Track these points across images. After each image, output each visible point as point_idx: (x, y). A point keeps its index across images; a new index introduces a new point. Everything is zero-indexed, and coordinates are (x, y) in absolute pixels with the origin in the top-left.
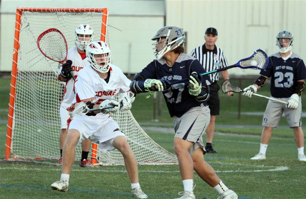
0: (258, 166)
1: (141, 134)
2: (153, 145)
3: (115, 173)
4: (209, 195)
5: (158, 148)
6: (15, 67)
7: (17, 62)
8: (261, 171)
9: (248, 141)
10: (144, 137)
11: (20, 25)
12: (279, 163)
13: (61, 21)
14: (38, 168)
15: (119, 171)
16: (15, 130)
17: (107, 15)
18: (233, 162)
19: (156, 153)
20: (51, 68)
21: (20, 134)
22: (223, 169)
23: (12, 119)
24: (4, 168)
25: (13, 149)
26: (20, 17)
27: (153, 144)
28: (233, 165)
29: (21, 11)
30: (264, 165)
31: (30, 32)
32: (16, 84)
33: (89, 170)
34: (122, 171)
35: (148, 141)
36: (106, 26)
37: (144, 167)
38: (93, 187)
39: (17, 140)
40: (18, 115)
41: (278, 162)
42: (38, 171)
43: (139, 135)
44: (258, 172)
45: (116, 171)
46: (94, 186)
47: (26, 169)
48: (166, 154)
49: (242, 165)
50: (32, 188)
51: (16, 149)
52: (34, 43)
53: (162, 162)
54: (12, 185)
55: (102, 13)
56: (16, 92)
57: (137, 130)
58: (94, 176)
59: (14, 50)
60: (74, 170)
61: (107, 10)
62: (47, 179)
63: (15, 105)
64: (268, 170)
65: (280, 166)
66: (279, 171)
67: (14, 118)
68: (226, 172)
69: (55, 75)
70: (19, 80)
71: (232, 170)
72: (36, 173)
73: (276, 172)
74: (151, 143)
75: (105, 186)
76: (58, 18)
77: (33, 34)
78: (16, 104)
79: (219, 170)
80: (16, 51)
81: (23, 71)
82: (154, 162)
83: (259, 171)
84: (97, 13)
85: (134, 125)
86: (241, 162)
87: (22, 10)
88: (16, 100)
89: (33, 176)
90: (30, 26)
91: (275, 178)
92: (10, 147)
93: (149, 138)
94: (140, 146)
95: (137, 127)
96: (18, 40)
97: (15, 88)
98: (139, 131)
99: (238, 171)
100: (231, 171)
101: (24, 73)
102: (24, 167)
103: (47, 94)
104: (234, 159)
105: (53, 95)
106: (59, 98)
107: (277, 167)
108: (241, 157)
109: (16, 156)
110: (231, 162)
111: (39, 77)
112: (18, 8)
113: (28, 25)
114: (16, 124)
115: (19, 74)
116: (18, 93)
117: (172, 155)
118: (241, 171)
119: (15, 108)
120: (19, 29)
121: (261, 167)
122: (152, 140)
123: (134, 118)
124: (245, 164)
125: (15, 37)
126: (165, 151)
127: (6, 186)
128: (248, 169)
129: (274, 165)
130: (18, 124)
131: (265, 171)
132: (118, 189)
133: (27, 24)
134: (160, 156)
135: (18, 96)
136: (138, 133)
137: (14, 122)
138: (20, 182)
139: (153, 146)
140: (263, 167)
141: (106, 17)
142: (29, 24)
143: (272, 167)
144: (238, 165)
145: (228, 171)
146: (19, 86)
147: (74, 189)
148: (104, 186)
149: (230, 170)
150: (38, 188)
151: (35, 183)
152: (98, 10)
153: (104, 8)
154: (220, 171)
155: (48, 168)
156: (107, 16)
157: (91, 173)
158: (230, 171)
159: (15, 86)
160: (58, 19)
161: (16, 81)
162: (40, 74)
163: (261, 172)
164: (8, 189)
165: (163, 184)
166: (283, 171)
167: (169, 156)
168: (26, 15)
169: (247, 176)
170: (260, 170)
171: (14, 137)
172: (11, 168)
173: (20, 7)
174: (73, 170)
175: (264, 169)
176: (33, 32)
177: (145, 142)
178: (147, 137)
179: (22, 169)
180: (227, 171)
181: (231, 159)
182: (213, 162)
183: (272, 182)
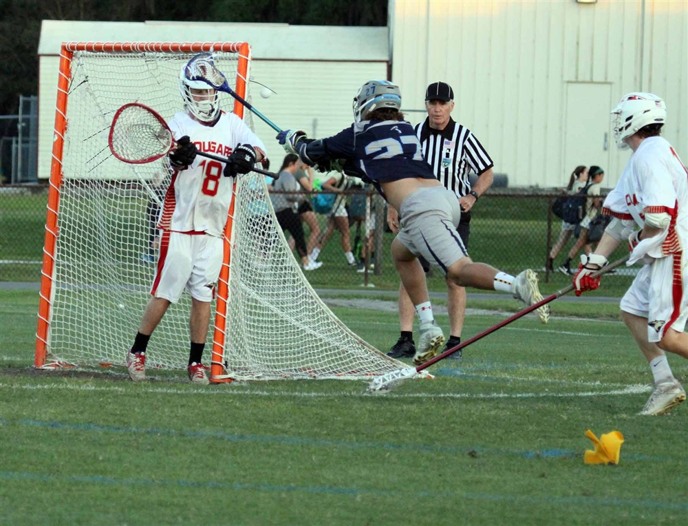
0: (588, 384)
1: (321, 314)
2: (348, 338)
3: (282, 399)
4: (483, 446)
5: (358, 344)
6: (58, 170)
7: (61, 159)
8: (594, 393)
9: (566, 329)
10: (328, 319)
11: (69, 80)
12: (634, 377)
13: (152, 71)
14: (119, 386)
15: (291, 393)
16: (55, 305)
17: (249, 58)
18: (535, 375)
19: (353, 355)
20: (134, 171)
21: (67, 313)
22: (512, 390)
23: (50, 280)
24: (46, 387)
25: (53, 344)
26: (68, 63)
27: (346, 334)
28: (533, 382)
29: (71, 50)
30: (601, 382)
31: (91, 94)
32: (59, 205)
33: (227, 391)
34: (297, 393)
35: (336, 328)
36: (247, 81)
37: (345, 386)
38: (236, 428)
39: (60, 325)
40: (63, 272)
41: (630, 375)
42: (119, 393)
43: (318, 315)
44: (588, 397)
45: (284, 393)
46: (237, 426)
47: (93, 388)
48: (375, 357)
49: (553, 381)
50: (106, 428)
51: (59, 344)
52: (98, 117)
53: (367, 375)
54: (63, 422)
55: (237, 55)
56: (60, 222)
57: (313, 304)
58: (237, 404)
59: (55, 133)
60: (195, 391)
61: (249, 46)
62: (136, 409)
63: (56, 251)
64: (609, 393)
65: (635, 383)
66: (632, 394)
67: (54, 278)
68: (519, 395)
69: (143, 186)
70: (66, 197)
71: (532, 392)
72: (114, 397)
73: (626, 396)
74: (342, 332)
75: (261, 425)
76: (147, 65)
77: (95, 99)
78: (58, 249)
79: (504, 393)
80: (59, 136)
81: (74, 179)
82: (350, 373)
83: (590, 394)
84: (228, 53)
85: (305, 293)
86: (551, 374)
87: (73, 48)
88: (60, 240)
89: (107, 404)
90: (90, 82)
91: (624, 410)
92: (45, 339)
93: (338, 322)
94: (321, 340)
95: (312, 298)
96: (65, 113)
97: (58, 215)
98: (317, 307)
99: (544, 394)
100: (530, 395)
101: (77, 183)
102: (89, 384)
103: (126, 227)
104: (536, 367)
105: (138, 228)
106: (149, 234)
107: (628, 386)
108: (550, 364)
109: (59, 360)
110: (530, 374)
111: (108, 191)
112: (64, 44)
113: (85, 79)
114: (57, 292)
115: (65, 185)
116: (64, 225)
117: (389, 359)
118: (551, 394)
119: (56, 256)
120: (66, 88)
121: (594, 386)
122: (345, 326)
123: (305, 279)
124: (559, 379)
125: (58, 106)
126: (373, 350)
127: (51, 423)
128: (567, 390)
129: (622, 382)
130: (63, 292)
131: (603, 393)
132: (289, 433)
133: (83, 78)
134: (362, 361)
135: (63, 231)
136: (316, 312)
137: (54, 286)
138: (80, 417)
139: (346, 340)
140: (598, 385)
141: (247, 62)
142: (88, 78)
143: (618, 385)
144: (545, 380)
145: (524, 395)
146: (65, 211)
147: (194, 431)
148: (259, 426)
149: (528, 393)
150: (119, 429)
151: (111, 419)
152: (229, 47)
153: (242, 42)
154: (506, 395)
155: (140, 386)
156: (247, 60)
157: (230, 398)
158: (527, 395)
159: (56, 211)
160: (146, 68)
161: (60, 199)
162: (109, 184)
163: (594, 396)
164: (55, 430)
165: (385, 422)
166: (642, 394)
167: (382, 361)
168: (81, 59)
169: (564, 405)
170: (592, 392)
171: (54, 318)
172: (61, 387)
173: (69, 42)
174: (192, 390)
175: (601, 390)
176: (97, 94)
177: (329, 331)
178: (333, 320)
179: (83, 387)
180: (521, 393)
181: (530, 368)
182: (492, 374)
183: (617, 417)
